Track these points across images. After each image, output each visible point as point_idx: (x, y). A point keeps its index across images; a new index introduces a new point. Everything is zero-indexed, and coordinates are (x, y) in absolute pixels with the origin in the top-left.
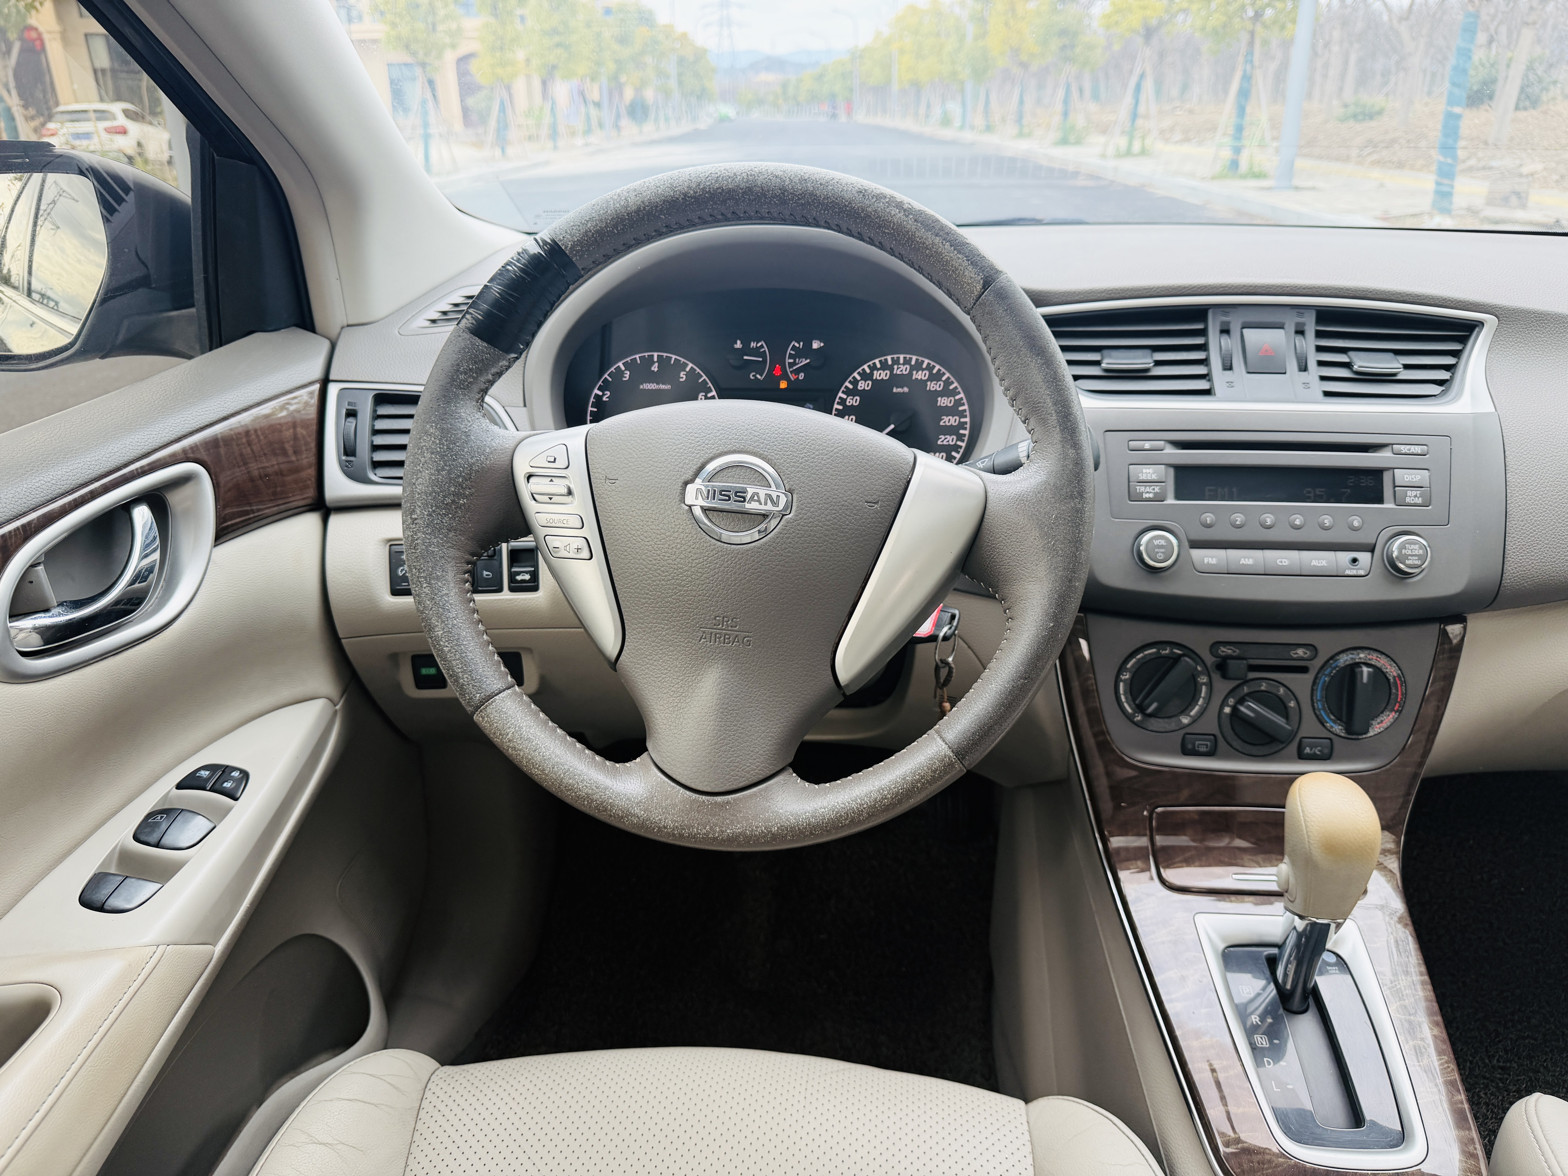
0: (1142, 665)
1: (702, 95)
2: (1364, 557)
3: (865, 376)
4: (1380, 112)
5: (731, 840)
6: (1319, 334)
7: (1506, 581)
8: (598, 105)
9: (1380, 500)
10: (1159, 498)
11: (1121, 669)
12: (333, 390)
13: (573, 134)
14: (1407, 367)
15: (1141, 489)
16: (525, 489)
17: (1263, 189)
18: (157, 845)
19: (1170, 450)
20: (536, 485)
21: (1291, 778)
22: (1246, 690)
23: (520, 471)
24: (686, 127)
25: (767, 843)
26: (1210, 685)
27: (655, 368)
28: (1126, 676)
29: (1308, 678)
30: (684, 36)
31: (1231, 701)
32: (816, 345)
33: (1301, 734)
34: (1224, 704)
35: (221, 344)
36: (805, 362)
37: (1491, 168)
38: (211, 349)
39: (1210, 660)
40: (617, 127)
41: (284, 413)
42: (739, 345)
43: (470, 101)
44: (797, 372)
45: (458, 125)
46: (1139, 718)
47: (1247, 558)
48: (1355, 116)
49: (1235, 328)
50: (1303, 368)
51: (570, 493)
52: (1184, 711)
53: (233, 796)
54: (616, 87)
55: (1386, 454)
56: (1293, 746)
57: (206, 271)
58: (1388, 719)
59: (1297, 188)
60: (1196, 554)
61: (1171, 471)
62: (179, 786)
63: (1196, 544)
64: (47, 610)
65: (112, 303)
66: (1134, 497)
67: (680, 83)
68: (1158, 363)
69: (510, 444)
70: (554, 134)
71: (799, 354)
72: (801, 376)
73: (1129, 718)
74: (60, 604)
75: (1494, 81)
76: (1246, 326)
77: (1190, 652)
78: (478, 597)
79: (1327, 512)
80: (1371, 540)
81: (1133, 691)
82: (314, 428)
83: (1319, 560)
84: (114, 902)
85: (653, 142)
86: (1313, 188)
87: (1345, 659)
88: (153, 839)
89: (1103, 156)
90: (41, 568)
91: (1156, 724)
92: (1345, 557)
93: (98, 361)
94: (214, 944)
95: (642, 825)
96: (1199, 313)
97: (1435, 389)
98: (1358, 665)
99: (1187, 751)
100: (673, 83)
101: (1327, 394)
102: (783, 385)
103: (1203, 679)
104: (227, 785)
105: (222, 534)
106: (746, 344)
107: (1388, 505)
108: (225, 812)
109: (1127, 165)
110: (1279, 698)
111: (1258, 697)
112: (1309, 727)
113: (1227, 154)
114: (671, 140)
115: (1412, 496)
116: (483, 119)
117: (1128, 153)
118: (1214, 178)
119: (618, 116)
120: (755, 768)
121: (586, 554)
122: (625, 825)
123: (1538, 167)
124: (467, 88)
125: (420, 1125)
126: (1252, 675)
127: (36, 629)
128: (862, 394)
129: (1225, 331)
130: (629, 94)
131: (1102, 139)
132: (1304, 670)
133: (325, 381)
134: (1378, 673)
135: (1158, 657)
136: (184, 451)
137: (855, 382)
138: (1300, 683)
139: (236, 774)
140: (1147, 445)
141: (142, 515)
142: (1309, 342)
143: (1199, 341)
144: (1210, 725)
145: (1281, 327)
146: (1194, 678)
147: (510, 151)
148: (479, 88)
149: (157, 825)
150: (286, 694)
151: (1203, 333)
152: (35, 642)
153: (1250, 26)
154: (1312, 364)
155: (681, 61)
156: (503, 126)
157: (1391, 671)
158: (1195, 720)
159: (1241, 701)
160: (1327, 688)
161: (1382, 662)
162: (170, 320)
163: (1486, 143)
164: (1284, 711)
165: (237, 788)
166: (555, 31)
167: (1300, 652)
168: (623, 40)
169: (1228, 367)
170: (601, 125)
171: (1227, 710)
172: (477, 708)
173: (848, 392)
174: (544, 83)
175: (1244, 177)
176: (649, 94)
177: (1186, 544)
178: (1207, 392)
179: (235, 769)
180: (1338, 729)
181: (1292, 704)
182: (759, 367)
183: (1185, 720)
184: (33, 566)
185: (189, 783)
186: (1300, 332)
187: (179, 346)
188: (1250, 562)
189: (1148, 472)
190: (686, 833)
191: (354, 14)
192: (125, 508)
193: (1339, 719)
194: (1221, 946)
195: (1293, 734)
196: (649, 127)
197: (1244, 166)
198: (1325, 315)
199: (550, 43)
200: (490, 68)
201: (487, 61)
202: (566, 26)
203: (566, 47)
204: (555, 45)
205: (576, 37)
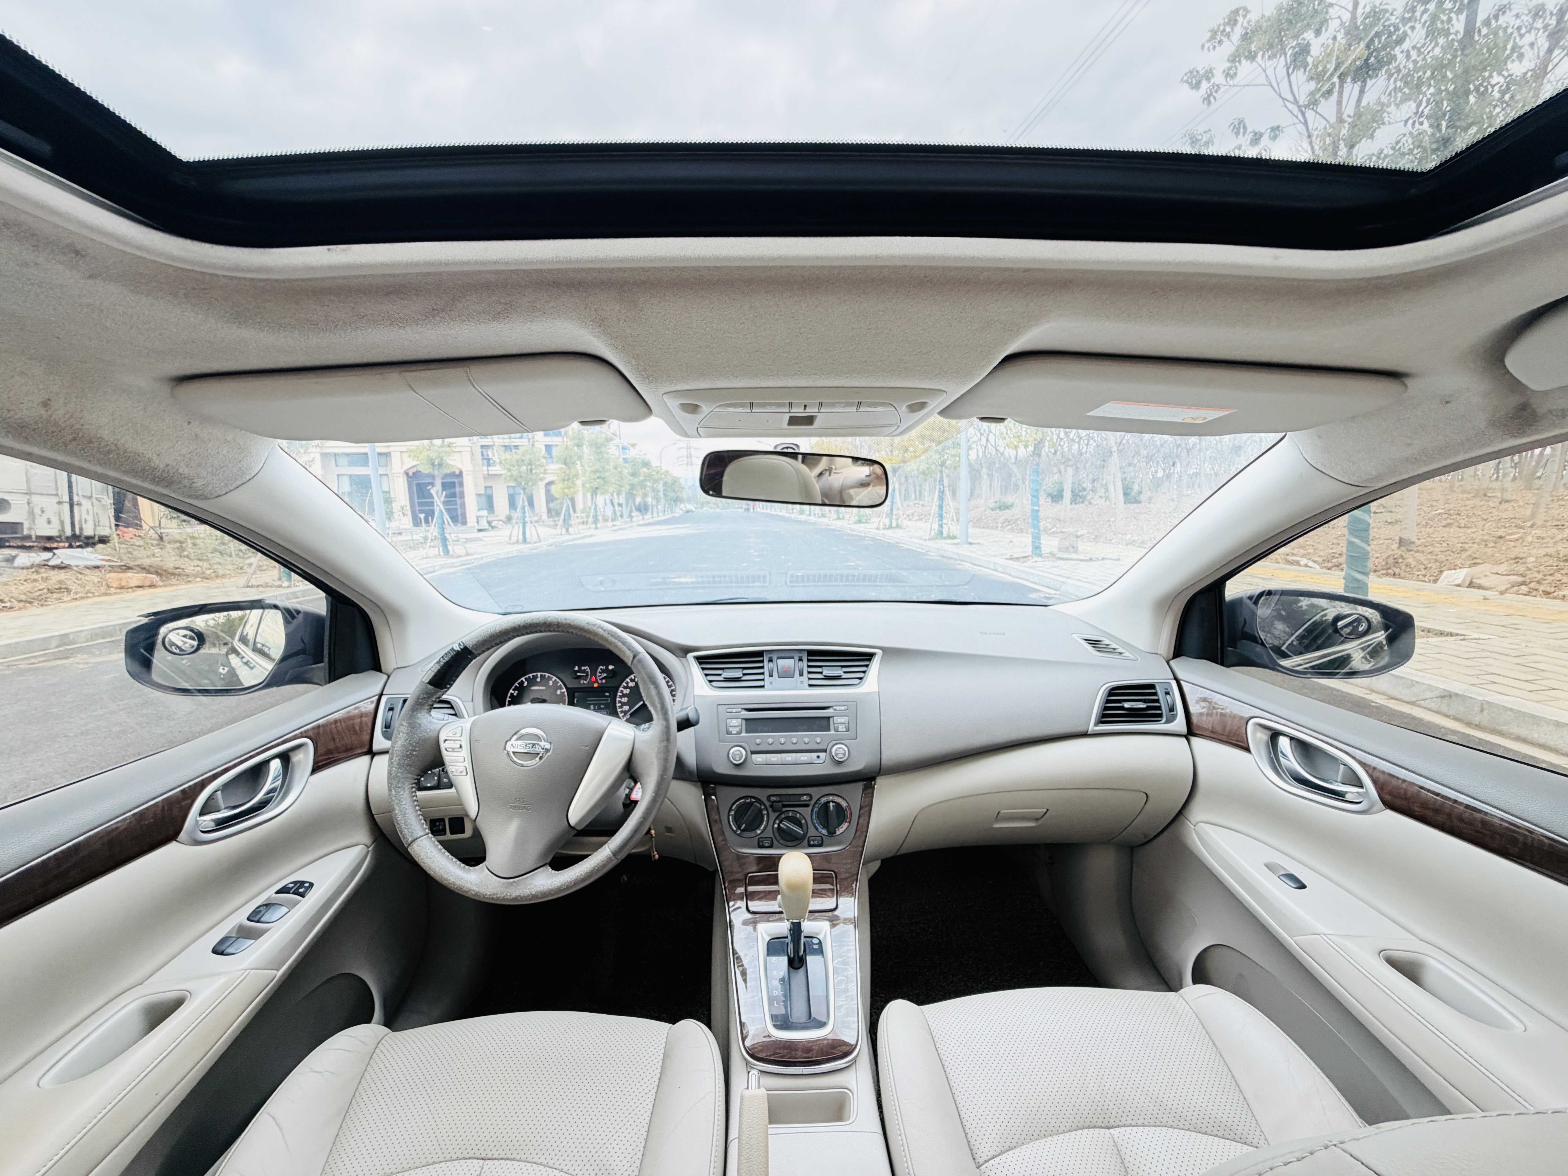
0: (739, 807)
1: (677, 500)
2: (822, 755)
3: (632, 680)
4: (1012, 505)
5: (515, 899)
6: (809, 660)
7: (883, 762)
8: (620, 505)
9: (829, 730)
10: (739, 733)
11: (730, 810)
12: (384, 699)
13: (606, 520)
14: (845, 672)
15: (731, 729)
16: (443, 746)
17: (954, 544)
18: (258, 921)
19: (744, 712)
20: (448, 744)
21: (780, 857)
22: (783, 816)
23: (442, 738)
24: (668, 516)
25: (530, 899)
26: (768, 815)
27: (539, 680)
28: (732, 813)
29: (810, 809)
30: (667, 472)
31: (777, 822)
32: (611, 667)
33: (809, 835)
34: (774, 823)
35: (335, 680)
36: (605, 675)
37: (1063, 532)
38: (329, 682)
39: (768, 804)
40: (631, 517)
41: (357, 711)
42: (576, 668)
43: (551, 505)
44: (602, 679)
45: (545, 517)
46: (739, 832)
47: (774, 758)
48: (1000, 508)
49: (774, 659)
50: (801, 675)
51: (461, 747)
52: (758, 827)
53: (302, 895)
54: (631, 496)
55: (831, 710)
56: (806, 841)
57: (330, 649)
58: (845, 826)
59: (971, 544)
60: (754, 756)
61: (744, 722)
62: (277, 893)
63: (753, 753)
64: (219, 811)
65: (284, 663)
66: (728, 733)
67: (664, 495)
68: (744, 675)
69: (438, 727)
70: (596, 521)
71: (603, 671)
72: (604, 681)
73: (735, 832)
74: (226, 808)
75: (1063, 490)
76: (778, 658)
77: (759, 801)
78: (418, 793)
79: (806, 736)
80: (825, 747)
81: (737, 820)
82: (372, 716)
83: (804, 757)
84: (229, 950)
85: (650, 524)
86: (979, 543)
87: (824, 800)
88: (256, 919)
89: (878, 529)
90: (219, 793)
91: (747, 834)
92: (815, 755)
93: (275, 688)
94: (278, 970)
95: (476, 895)
96: (760, 654)
97: (857, 681)
98: (828, 802)
99: (761, 847)
100: (661, 494)
101: (810, 685)
102: (596, 685)
103: (765, 812)
104: (301, 890)
105: (316, 769)
106: (580, 668)
107: (832, 732)
108: (296, 903)
109: (889, 533)
110: (797, 819)
111: (789, 819)
112: (812, 832)
113: (936, 526)
114: (659, 523)
115: (841, 728)
116: (558, 514)
117: (891, 527)
118: (930, 539)
119: (631, 511)
120: (529, 865)
121: (465, 773)
122: (469, 895)
123: (1085, 532)
124: (550, 498)
125: (372, 1062)
126: (784, 809)
127: (212, 820)
128: (630, 688)
129: (771, 660)
130: (638, 500)
131: (878, 520)
132: (807, 806)
133: (381, 695)
134: (838, 805)
135: (745, 803)
136: (301, 733)
137: (627, 683)
138: (806, 812)
139: (307, 885)
140: (734, 710)
141: (276, 764)
142: (805, 662)
143: (761, 665)
144: (769, 833)
145: (793, 658)
146: (761, 811)
147: (571, 530)
148: (557, 499)
149: (260, 912)
150: (342, 844)
151: (762, 661)
152: (212, 826)
153: (939, 468)
154: (805, 673)
155: (665, 484)
156: (568, 517)
157: (844, 804)
158: (762, 832)
159: (781, 822)
160: (818, 813)
161: (839, 800)
162: (313, 669)
163: (1060, 520)
164: (800, 825)
165: (305, 892)
166: (597, 471)
167: (805, 797)
168: (634, 475)
169: (771, 675)
170: (622, 516)
171: (776, 826)
172: (409, 845)
173: (625, 687)
174: (592, 496)
175: (945, 539)
176: (649, 500)
177: (749, 753)
178: (763, 687)
179: (306, 882)
180: (824, 832)
181: (803, 821)
182: (585, 678)
183: (759, 832)
184: (216, 791)
185: (284, 890)
186: (801, 660)
187: (315, 680)
188: (775, 759)
189: (734, 722)
190: (495, 897)
191: (491, 462)
192: (267, 762)
193: (824, 827)
194: (768, 939)
195: (805, 835)
196: (648, 516)
197: (945, 534)
198: (811, 653)
199: (595, 477)
200: (563, 489)
201: (561, 486)
202: (603, 468)
203: (603, 479)
204: (598, 478)
205: (609, 474)
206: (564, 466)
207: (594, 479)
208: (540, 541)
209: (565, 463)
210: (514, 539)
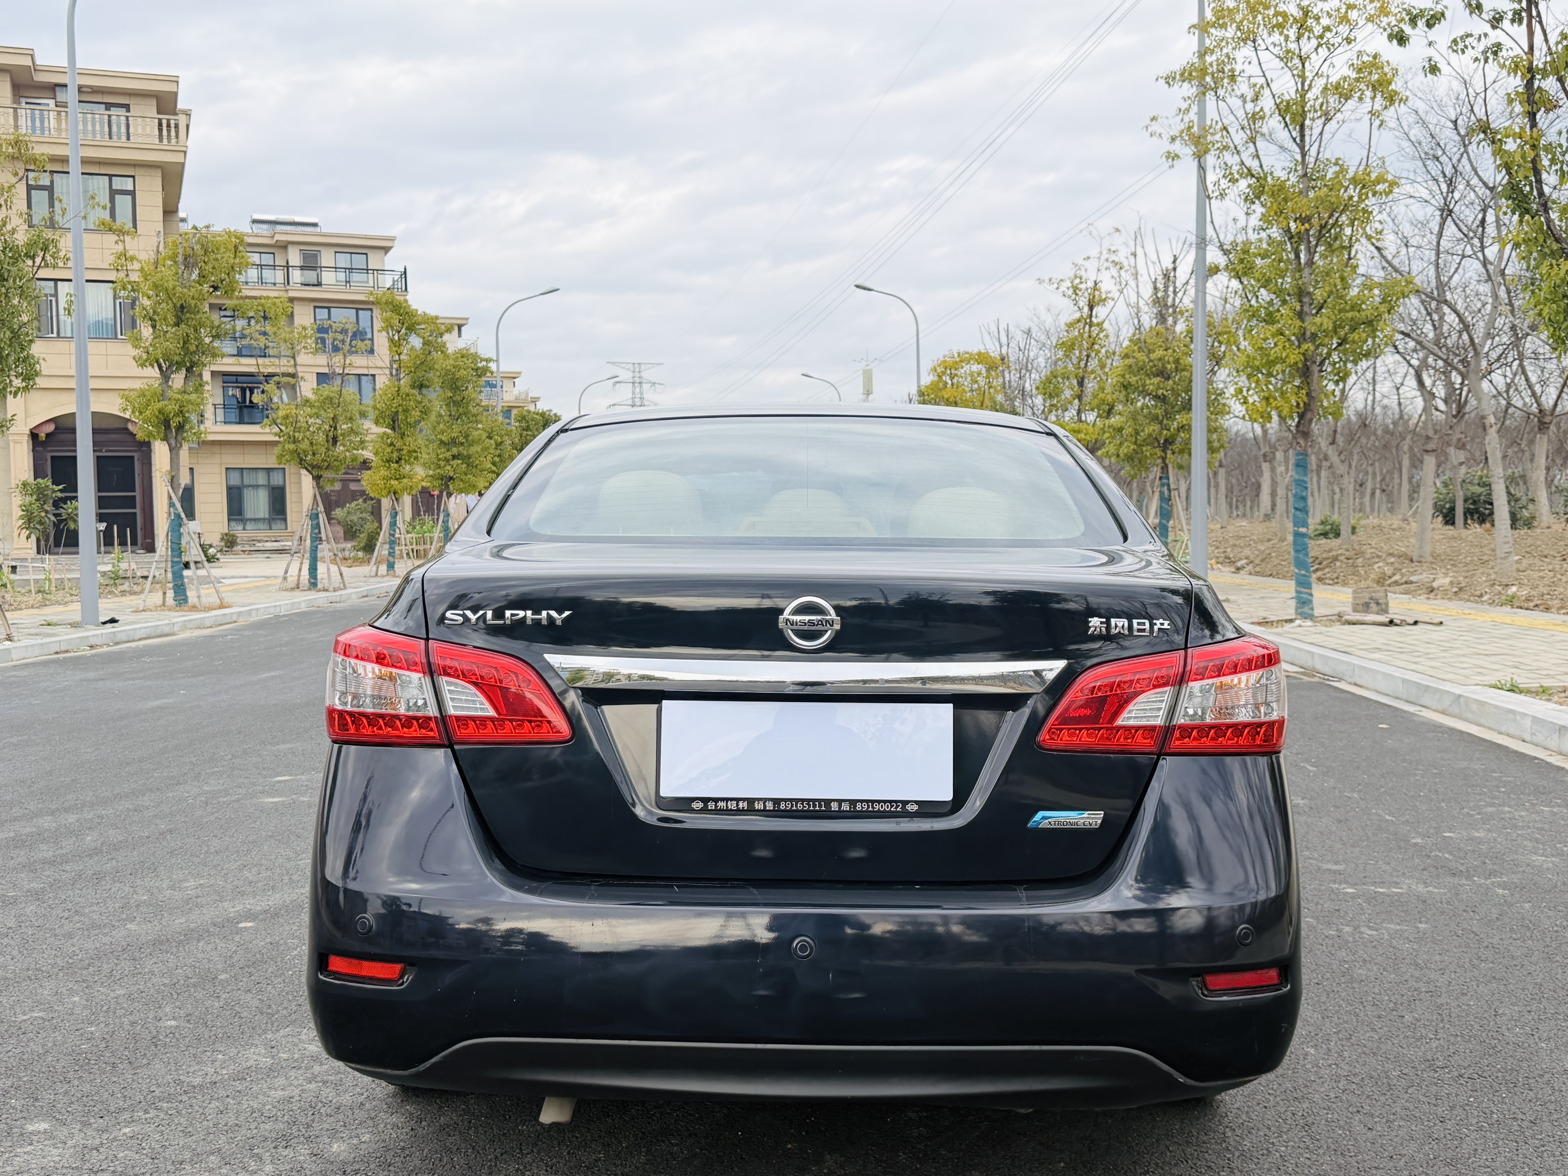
153: (1159, 452)
166: (454, 442)
199: (448, 455)
200: (386, 479)
201: (384, 472)
202: (467, 437)
203: (466, 459)
204: (454, 457)
205: (478, 448)
206: (389, 431)
207: (447, 460)
208: (345, 588)
209: (393, 425)
210: (292, 580)
